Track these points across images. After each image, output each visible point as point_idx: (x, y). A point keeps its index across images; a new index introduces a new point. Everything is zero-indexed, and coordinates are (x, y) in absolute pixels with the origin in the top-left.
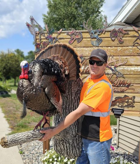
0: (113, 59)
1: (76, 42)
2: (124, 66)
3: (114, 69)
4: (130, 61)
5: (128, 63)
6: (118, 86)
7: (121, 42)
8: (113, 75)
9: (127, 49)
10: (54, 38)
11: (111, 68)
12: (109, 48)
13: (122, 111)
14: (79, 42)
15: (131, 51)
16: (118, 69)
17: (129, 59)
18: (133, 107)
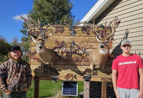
0: (83, 44)
1: (59, 32)
2: (90, 49)
3: (84, 51)
5: (93, 47)
6: (86, 62)
7: (88, 34)
8: (83, 54)
9: (92, 38)
10: (44, 30)
11: (82, 50)
12: (81, 37)
13: (90, 77)
14: (61, 33)
15: (94, 40)
17: (93, 45)
18: (97, 75)
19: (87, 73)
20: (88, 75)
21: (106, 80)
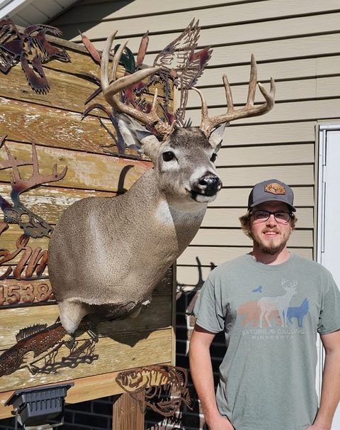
2: (54, 191)
3: (11, 202)
4: (77, 173)
5: (70, 180)
7: (39, 85)
8: (4, 226)
9: (63, 121)
15: (80, 131)
16: (29, 200)
17: (72, 165)
18: (92, 358)
19: (30, 357)
20: (35, 371)
21: (141, 380)
